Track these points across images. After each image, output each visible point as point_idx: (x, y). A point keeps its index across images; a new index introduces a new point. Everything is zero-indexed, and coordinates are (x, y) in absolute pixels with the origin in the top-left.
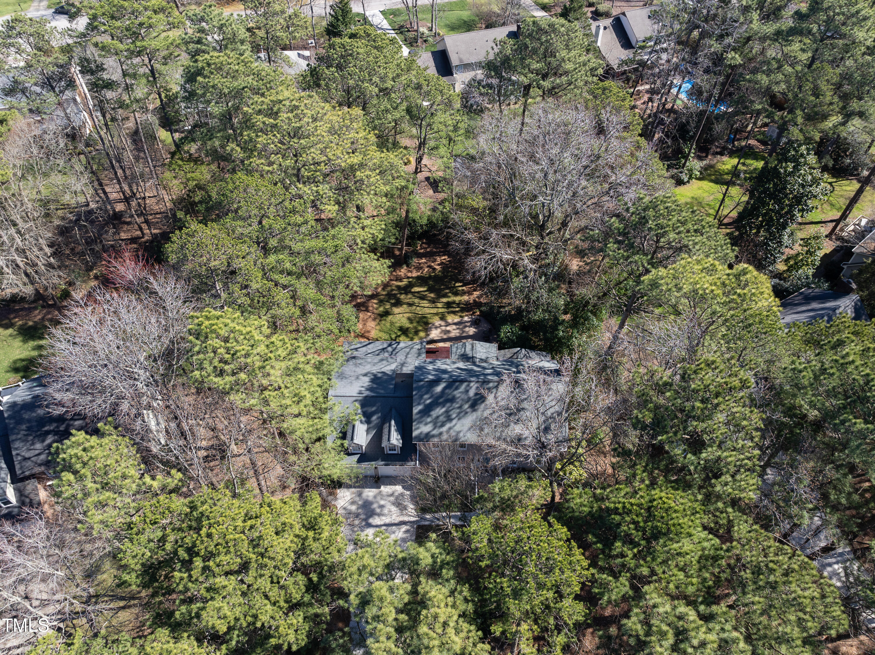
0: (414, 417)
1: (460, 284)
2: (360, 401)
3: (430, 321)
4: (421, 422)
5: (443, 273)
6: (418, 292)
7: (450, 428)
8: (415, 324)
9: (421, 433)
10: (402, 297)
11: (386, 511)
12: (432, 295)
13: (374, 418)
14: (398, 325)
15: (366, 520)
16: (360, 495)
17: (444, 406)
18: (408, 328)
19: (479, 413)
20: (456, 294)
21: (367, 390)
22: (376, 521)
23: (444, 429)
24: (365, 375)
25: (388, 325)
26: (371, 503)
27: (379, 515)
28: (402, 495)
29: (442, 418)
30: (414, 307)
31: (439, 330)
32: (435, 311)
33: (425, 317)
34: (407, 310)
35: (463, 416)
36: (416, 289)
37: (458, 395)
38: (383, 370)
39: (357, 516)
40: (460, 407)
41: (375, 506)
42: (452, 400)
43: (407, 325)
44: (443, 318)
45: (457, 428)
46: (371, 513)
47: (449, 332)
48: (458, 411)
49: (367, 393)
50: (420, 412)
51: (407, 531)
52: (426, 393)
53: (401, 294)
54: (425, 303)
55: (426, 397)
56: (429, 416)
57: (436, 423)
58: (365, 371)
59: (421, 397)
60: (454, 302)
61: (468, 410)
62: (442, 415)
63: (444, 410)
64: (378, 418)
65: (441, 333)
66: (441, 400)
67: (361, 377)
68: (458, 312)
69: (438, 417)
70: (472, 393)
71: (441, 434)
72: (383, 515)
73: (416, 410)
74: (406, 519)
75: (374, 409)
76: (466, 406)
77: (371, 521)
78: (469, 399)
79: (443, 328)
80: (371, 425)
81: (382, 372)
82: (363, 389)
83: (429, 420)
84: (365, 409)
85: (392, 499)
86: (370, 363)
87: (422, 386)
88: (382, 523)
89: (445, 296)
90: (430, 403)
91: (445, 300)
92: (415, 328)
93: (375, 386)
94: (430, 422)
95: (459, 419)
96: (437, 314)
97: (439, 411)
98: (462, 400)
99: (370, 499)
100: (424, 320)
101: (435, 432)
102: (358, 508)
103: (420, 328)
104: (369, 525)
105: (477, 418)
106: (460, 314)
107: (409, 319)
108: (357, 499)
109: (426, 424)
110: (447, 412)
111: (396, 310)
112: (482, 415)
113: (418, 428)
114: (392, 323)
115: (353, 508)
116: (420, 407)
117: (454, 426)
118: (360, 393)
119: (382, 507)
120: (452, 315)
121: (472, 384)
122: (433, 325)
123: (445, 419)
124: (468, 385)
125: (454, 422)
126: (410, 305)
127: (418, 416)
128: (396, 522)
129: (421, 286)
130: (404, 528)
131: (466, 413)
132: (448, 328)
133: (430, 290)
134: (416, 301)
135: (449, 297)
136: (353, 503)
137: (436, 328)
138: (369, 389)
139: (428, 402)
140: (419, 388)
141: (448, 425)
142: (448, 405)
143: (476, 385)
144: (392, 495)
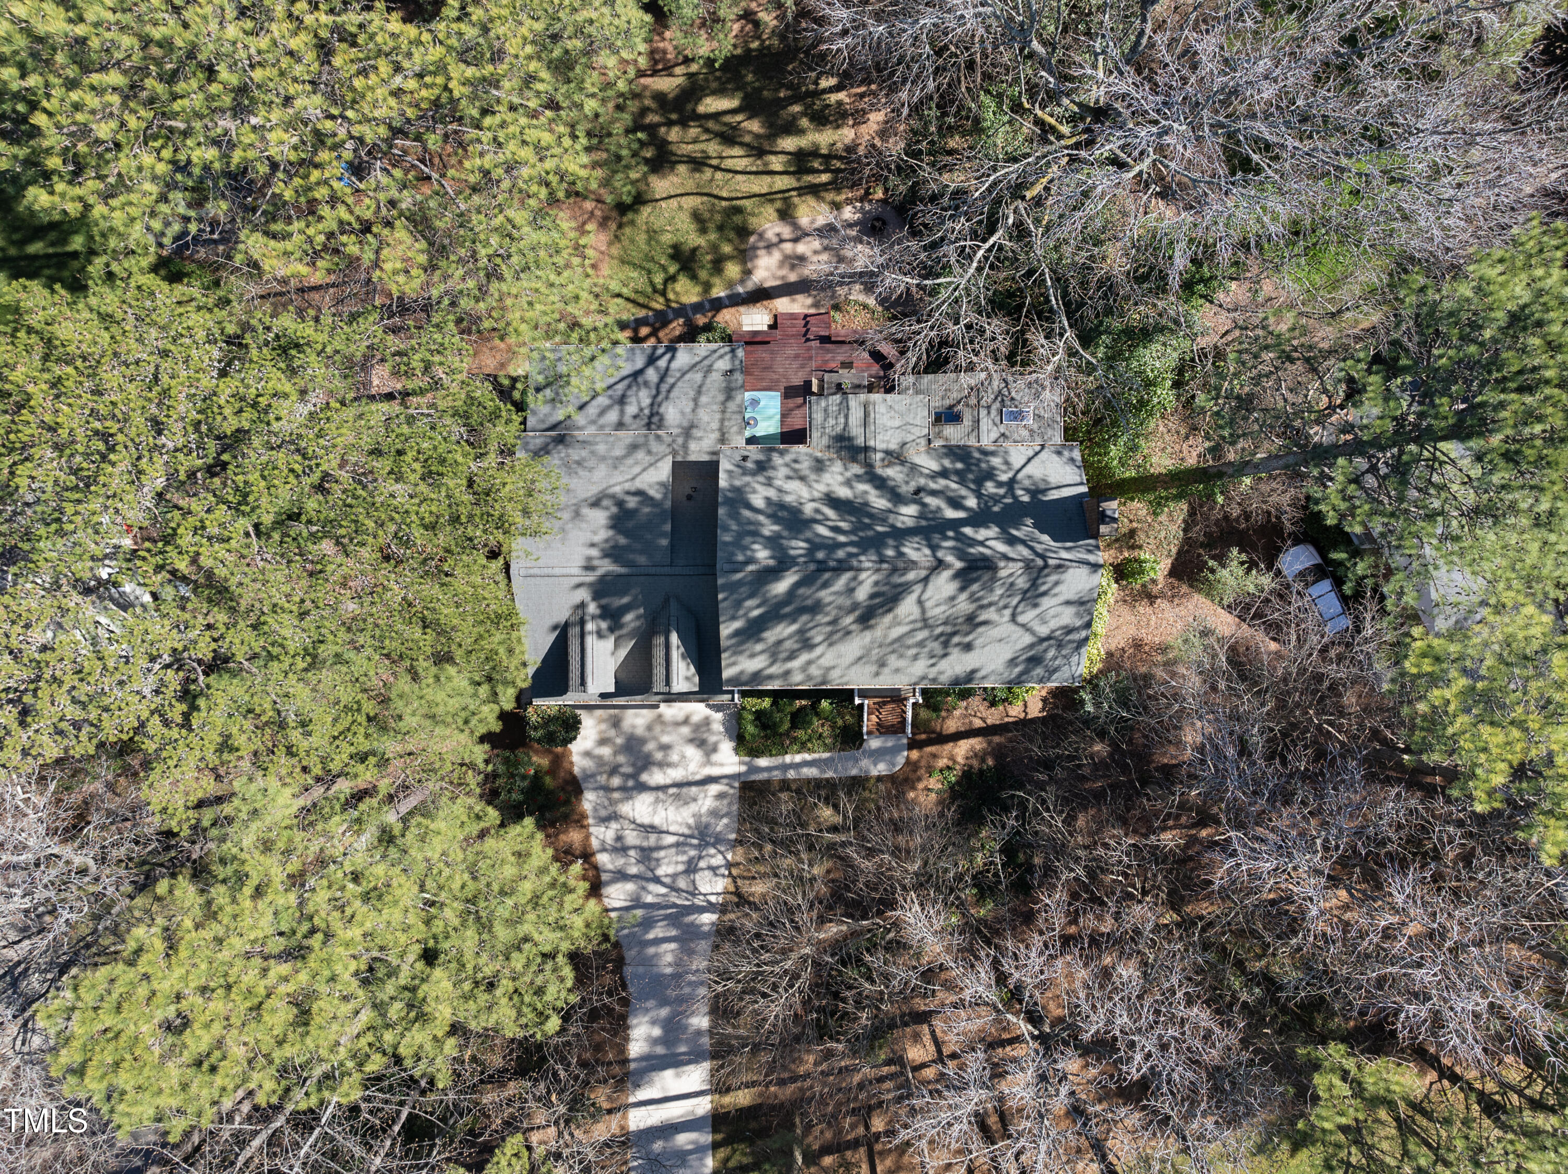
0: (724, 643)
1: (832, 81)
2: (590, 585)
3: (753, 222)
4: (741, 652)
5: (783, 37)
6: (716, 116)
7: (809, 663)
8: (713, 236)
9: (742, 672)
10: (674, 134)
11: (674, 757)
12: (755, 126)
13: (629, 617)
14: (667, 238)
15: (635, 776)
16: (616, 723)
17: (794, 621)
18: (694, 250)
19: (878, 632)
20: (821, 119)
21: (606, 555)
22: (656, 777)
23: (796, 664)
24: (595, 503)
25: (642, 238)
26: (642, 741)
27: (663, 765)
28: (707, 722)
29: (789, 645)
30: (708, 173)
31: (777, 256)
32: (761, 185)
33: (739, 210)
34: (690, 186)
35: (841, 639)
36: (712, 104)
37: (828, 599)
38: (639, 484)
39: (614, 770)
40: (834, 622)
41: (650, 746)
42: (816, 608)
43: (693, 239)
44: (786, 214)
45: (825, 662)
46: (645, 763)
47: (802, 259)
48: (829, 629)
49: (607, 567)
50: (737, 633)
51: (720, 796)
52: (751, 596)
53: (670, 124)
54: (737, 158)
55: (749, 603)
56: (759, 640)
57: (774, 653)
58: (592, 491)
59: (738, 604)
60: (814, 153)
61: (853, 627)
62: (790, 637)
63: (794, 627)
64: (638, 617)
65: (782, 264)
66: (787, 610)
67: (586, 511)
68: (824, 186)
69: (780, 642)
70: (862, 594)
71: (787, 673)
72: (670, 765)
73: (726, 630)
74: (715, 771)
75: (625, 600)
76: (849, 620)
77: (644, 777)
78: (855, 606)
79: (788, 246)
80: (624, 631)
81: (639, 493)
82: (595, 552)
83: (759, 647)
84: (604, 601)
85: (685, 730)
86: (603, 459)
87: (740, 583)
88: (668, 781)
89: (791, 129)
90: (761, 616)
91: (789, 143)
92: (714, 248)
93: (622, 541)
94: (762, 652)
95: (831, 645)
96: (767, 197)
97: (783, 631)
98: (840, 608)
99: (640, 731)
100: (737, 219)
101: (773, 670)
102: (615, 753)
103: (727, 249)
104: (643, 788)
105: (872, 642)
106: (830, 196)
107: (696, 216)
108: (612, 733)
109: (753, 656)
110: (801, 632)
111: (660, 185)
112: (885, 636)
113: (734, 664)
114: (652, 234)
115: (606, 751)
116: (737, 624)
117: (819, 657)
118: (589, 568)
119: (666, 748)
120: (811, 201)
121: (863, 576)
122: (761, 236)
123: (796, 646)
124: (855, 578)
125: (818, 651)
126: (698, 163)
127: (733, 641)
128: (698, 777)
129: (720, 92)
130: (714, 789)
131: (848, 633)
132: (801, 248)
133: (750, 107)
134: (713, 148)
135: (801, 132)
136: (603, 742)
137: (769, 247)
138: (612, 552)
139: (756, 613)
140: (732, 587)
141: (804, 657)
142: (804, 618)
143: (875, 578)
144: (686, 721)
